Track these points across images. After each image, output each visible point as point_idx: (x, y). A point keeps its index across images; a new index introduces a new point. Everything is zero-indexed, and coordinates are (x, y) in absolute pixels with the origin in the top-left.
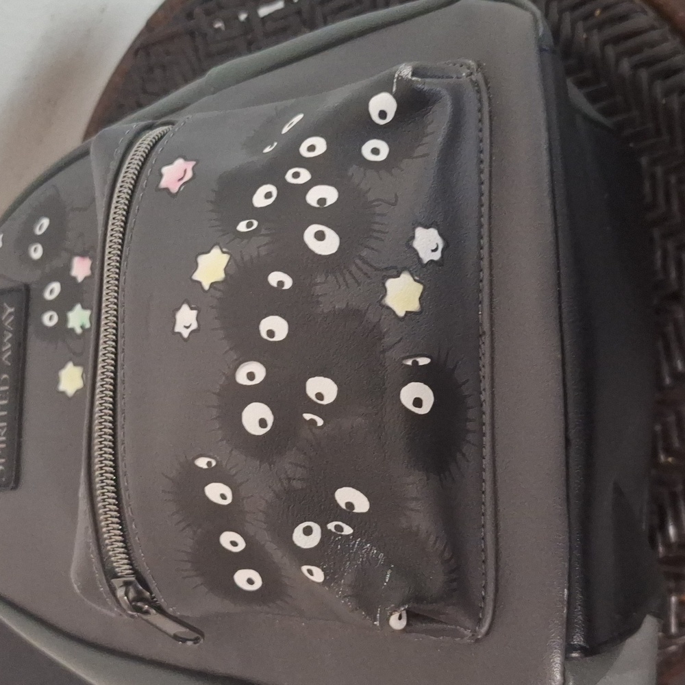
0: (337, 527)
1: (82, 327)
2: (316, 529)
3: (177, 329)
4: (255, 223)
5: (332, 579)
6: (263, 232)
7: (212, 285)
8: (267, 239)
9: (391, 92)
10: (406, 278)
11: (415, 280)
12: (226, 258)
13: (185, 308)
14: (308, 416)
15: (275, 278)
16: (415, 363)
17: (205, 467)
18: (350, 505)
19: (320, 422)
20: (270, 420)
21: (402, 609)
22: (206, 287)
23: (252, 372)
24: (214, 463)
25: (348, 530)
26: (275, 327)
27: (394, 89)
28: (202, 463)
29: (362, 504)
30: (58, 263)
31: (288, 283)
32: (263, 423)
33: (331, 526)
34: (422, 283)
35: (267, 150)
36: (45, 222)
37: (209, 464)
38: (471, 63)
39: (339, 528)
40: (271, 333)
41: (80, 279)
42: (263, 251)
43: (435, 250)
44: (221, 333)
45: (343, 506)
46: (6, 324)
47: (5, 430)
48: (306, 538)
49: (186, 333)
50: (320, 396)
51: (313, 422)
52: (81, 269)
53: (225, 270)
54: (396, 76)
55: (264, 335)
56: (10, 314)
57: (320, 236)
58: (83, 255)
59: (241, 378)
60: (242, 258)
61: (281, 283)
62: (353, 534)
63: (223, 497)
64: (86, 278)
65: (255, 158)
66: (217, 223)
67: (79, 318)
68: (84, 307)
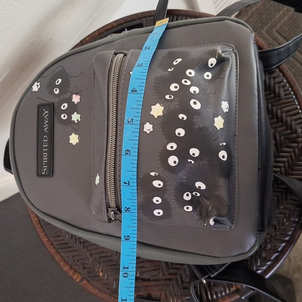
0: (195, 193)
1: (77, 120)
2: (190, 194)
3: (144, 130)
4: (173, 97)
5: (195, 209)
6: (176, 100)
7: (158, 117)
8: (177, 103)
9: (215, 58)
10: (220, 117)
11: (222, 118)
12: (162, 108)
13: (148, 124)
14: (189, 160)
15: (181, 116)
16: (223, 144)
17: (154, 175)
18: (200, 187)
19: (193, 162)
20: (177, 161)
21: (214, 217)
22: (156, 117)
23: (172, 146)
24: (157, 174)
25: (198, 195)
26: (181, 132)
27: (217, 57)
28: (153, 174)
29: (203, 187)
30: (66, 96)
31: (185, 118)
32: (175, 162)
33: (194, 193)
34: (224, 119)
35: (169, 70)
36: (60, 80)
37: (155, 174)
38: (233, 46)
39: (196, 194)
40: (179, 134)
41: (76, 103)
42: (177, 107)
43: (227, 109)
44: (162, 133)
45: (198, 187)
46: (45, 117)
47: (47, 156)
48: (187, 197)
49: (148, 132)
50: (194, 154)
51: (191, 162)
52: (76, 99)
53: (163, 112)
54: (217, 52)
55: (177, 134)
56: (47, 114)
57: (195, 103)
58: (77, 94)
59: (168, 147)
60: (169, 109)
61: (183, 118)
62: (199, 196)
63: (159, 185)
64: (78, 103)
65: (166, 73)
66: (157, 94)
67: (76, 117)
68: (78, 113)
